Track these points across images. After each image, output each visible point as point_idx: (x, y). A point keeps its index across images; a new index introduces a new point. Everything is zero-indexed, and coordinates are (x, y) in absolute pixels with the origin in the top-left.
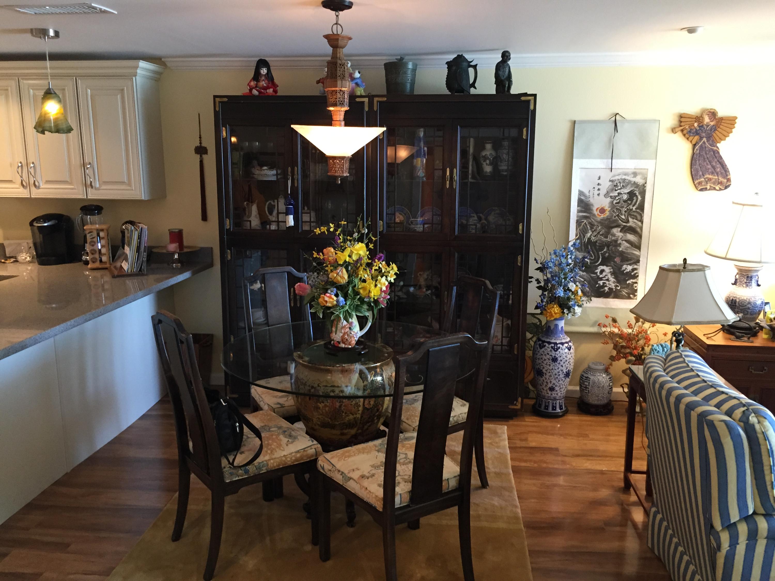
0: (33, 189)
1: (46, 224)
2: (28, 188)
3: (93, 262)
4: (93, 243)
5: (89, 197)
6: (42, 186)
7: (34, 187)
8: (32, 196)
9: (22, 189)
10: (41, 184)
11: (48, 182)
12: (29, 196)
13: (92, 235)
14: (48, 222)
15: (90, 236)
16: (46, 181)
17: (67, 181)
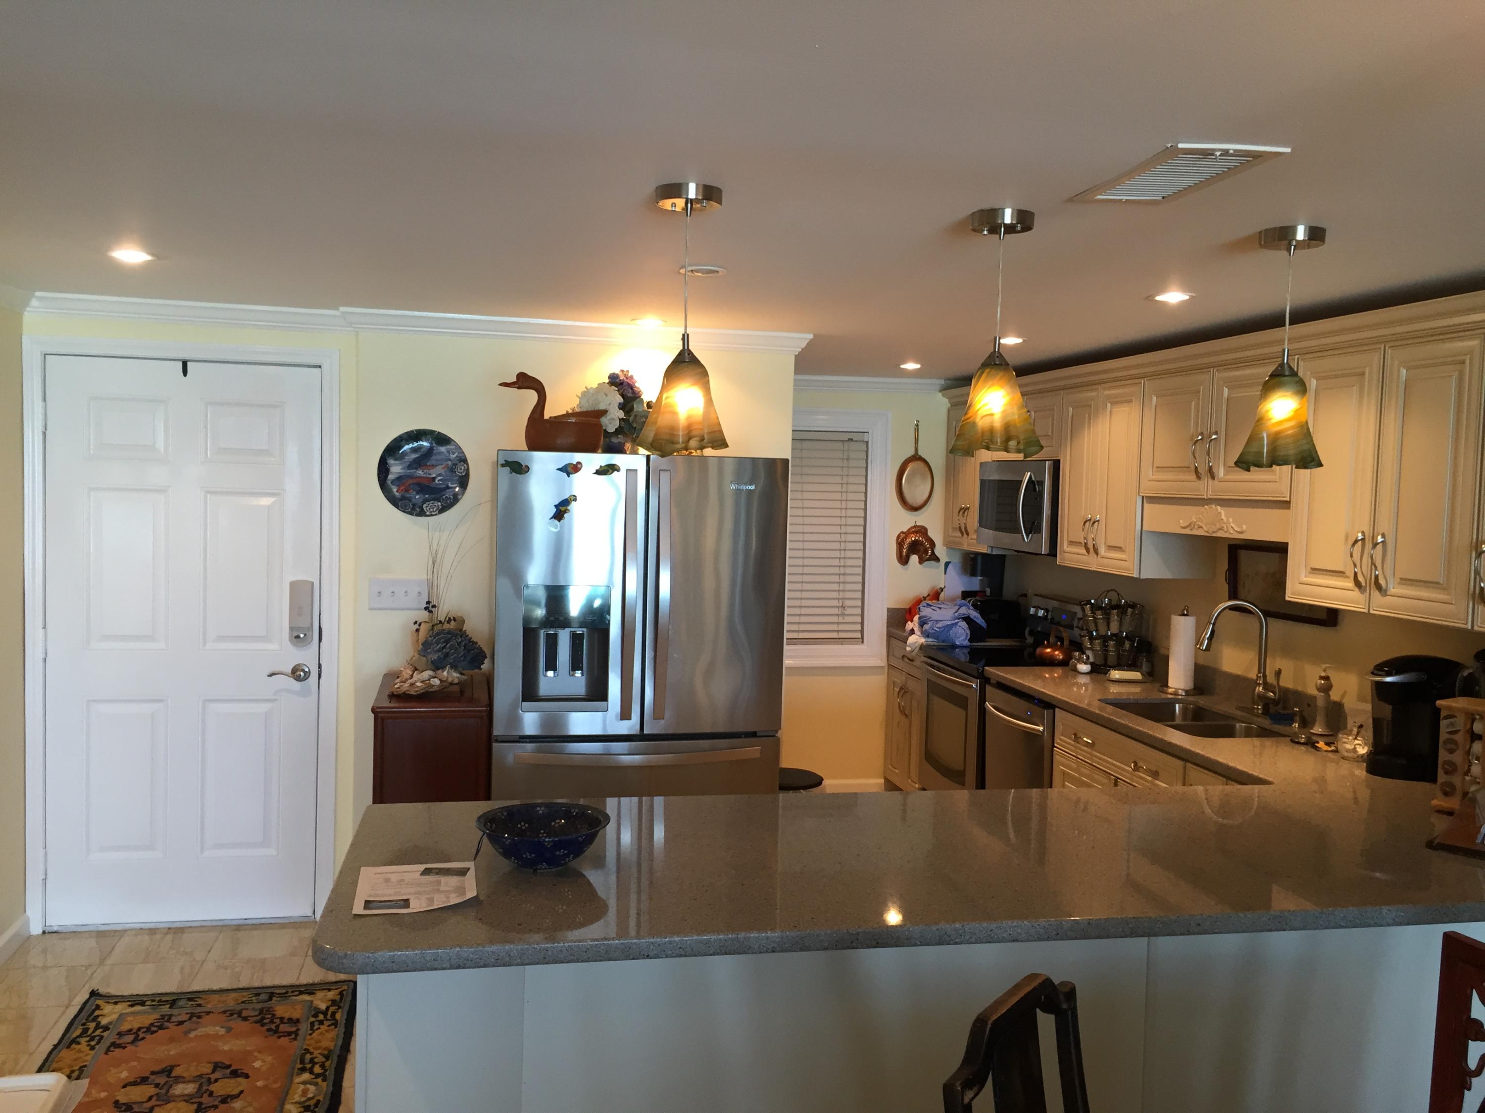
0: (1376, 594)
1: (1389, 679)
2: (1368, 591)
3: (1446, 794)
4: (1453, 746)
5: (1476, 628)
6: (1392, 591)
7: (1377, 592)
8: (1372, 612)
9: (1356, 594)
10: (1391, 586)
11: (1405, 581)
12: (1366, 611)
13: (1452, 724)
14: (1397, 674)
15: (1448, 727)
16: (1401, 579)
17: (1438, 583)
